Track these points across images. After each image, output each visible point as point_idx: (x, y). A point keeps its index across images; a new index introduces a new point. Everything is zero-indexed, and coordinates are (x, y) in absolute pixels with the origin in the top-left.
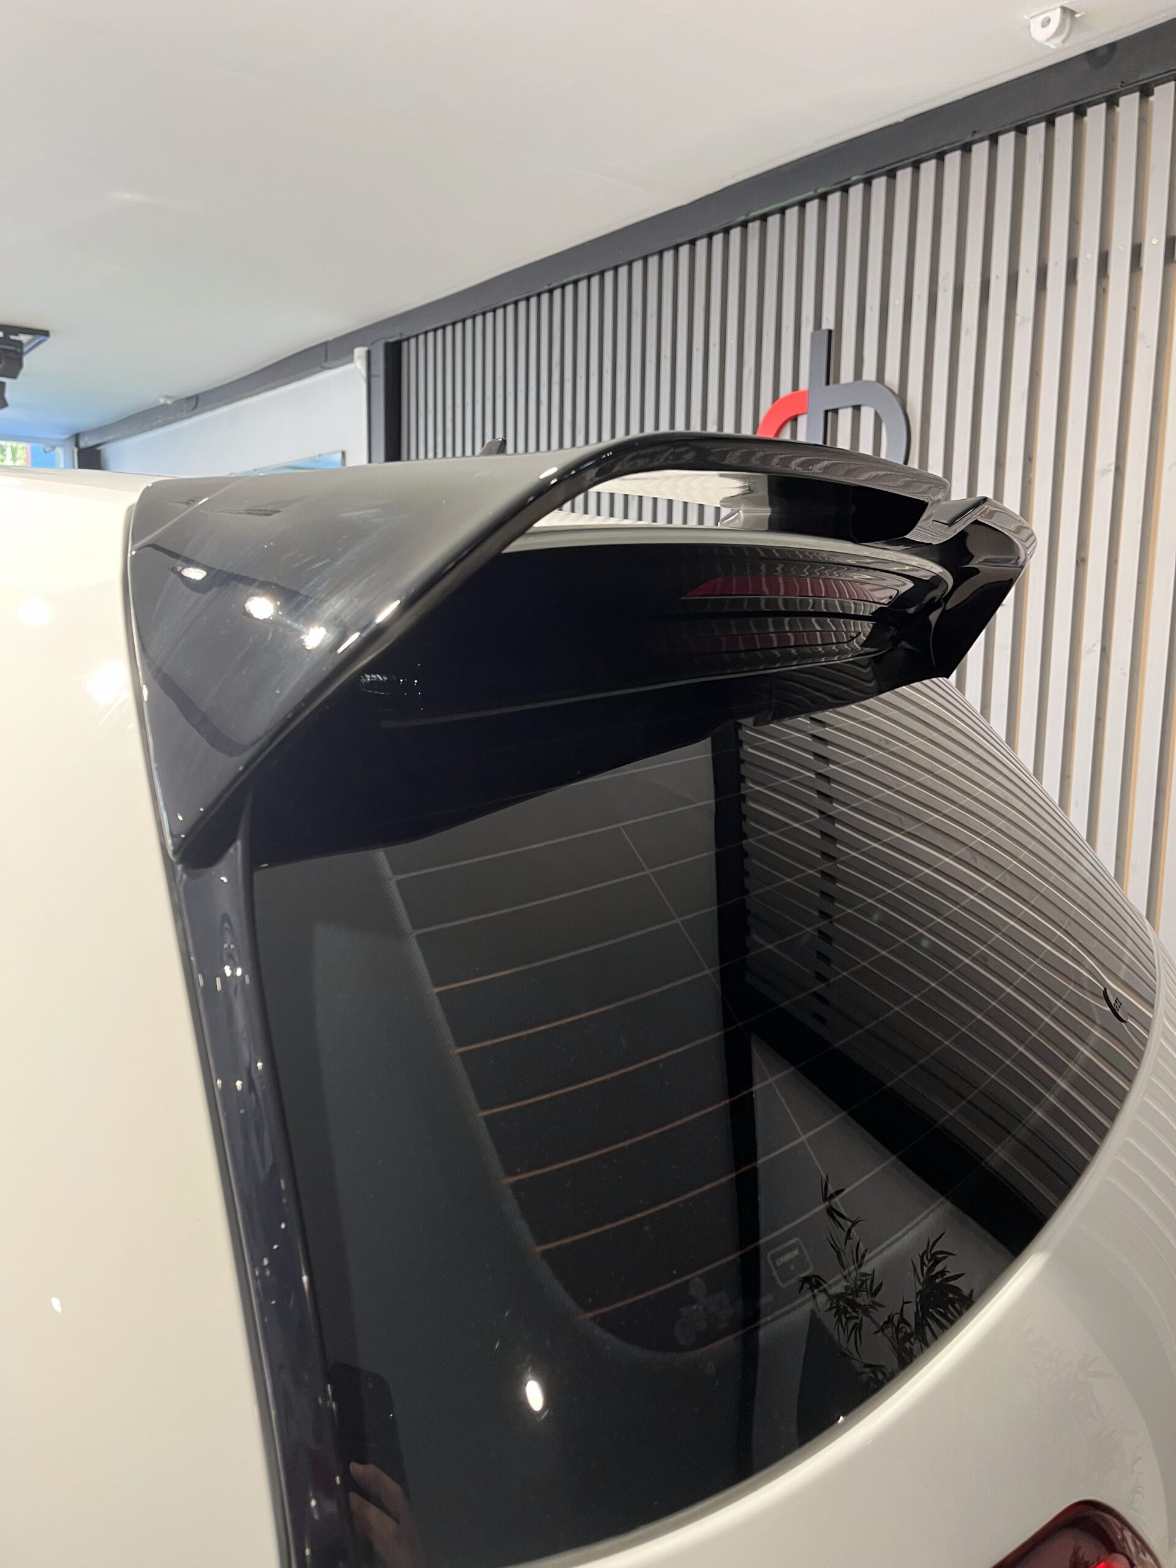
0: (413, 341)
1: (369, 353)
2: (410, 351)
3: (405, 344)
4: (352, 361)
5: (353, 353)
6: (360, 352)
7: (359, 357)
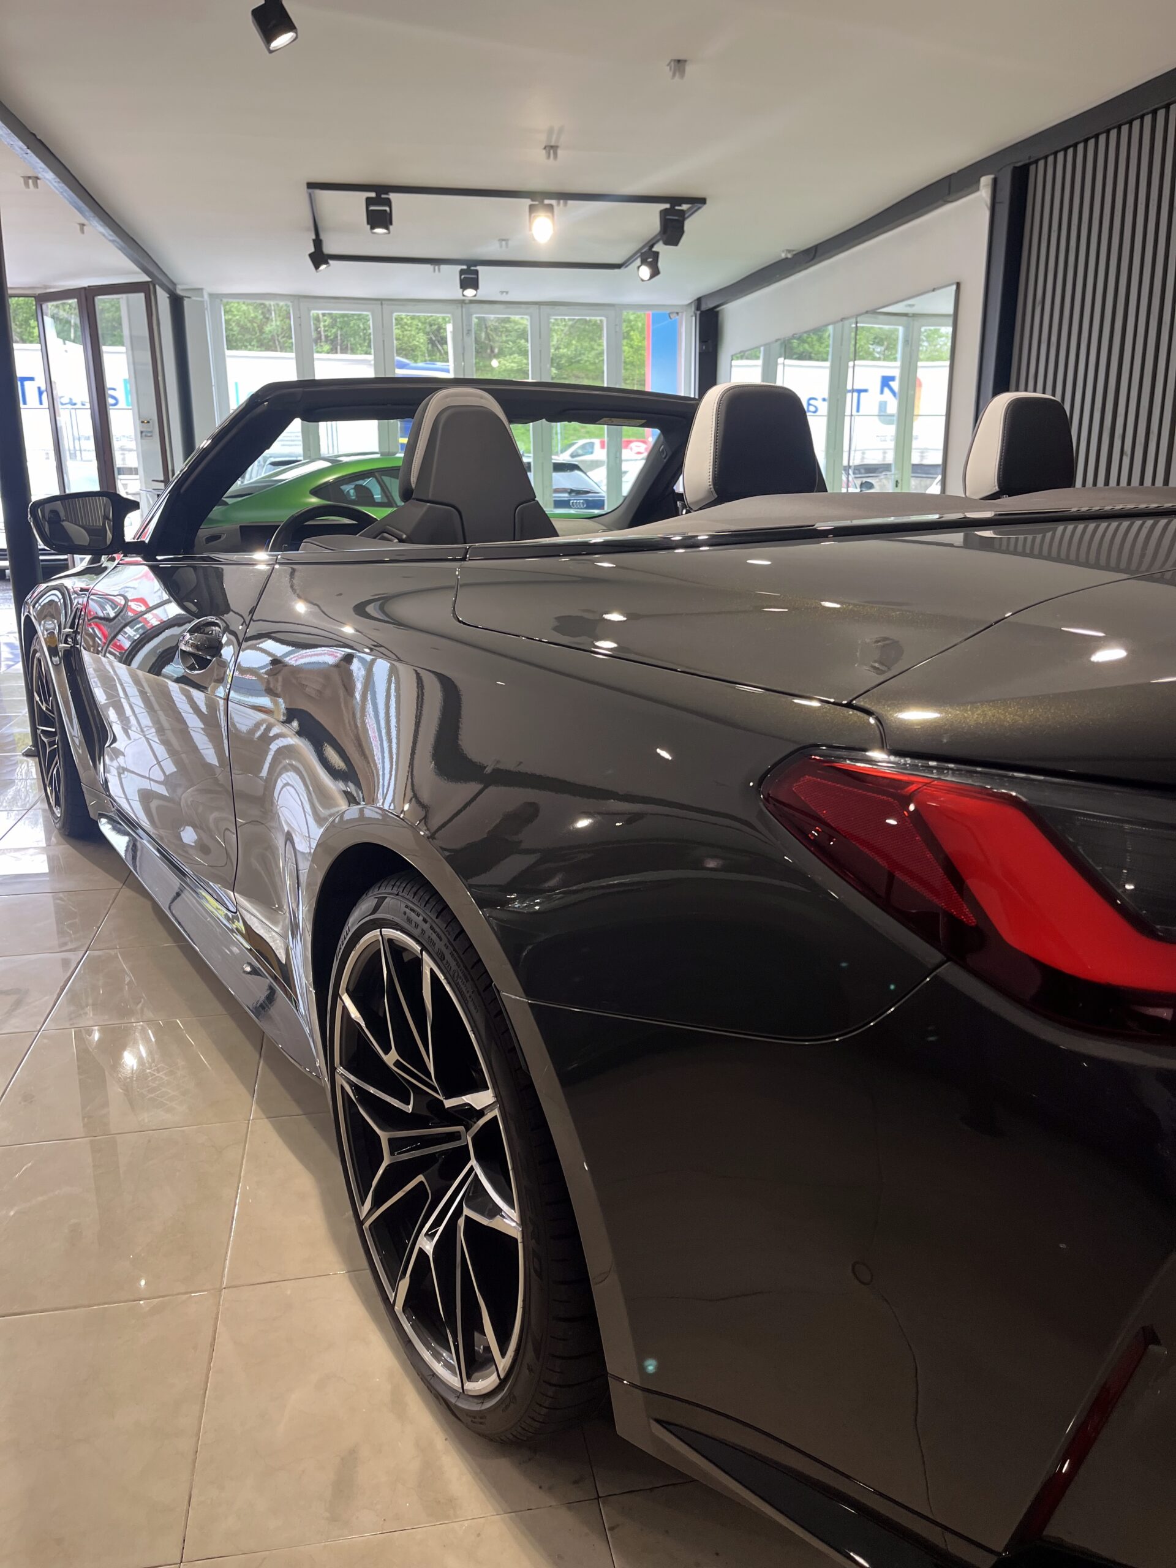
0: (1041, 163)
1: (995, 182)
2: (1037, 174)
3: (1033, 168)
4: (978, 190)
5: (978, 181)
6: (986, 181)
7: (985, 186)
